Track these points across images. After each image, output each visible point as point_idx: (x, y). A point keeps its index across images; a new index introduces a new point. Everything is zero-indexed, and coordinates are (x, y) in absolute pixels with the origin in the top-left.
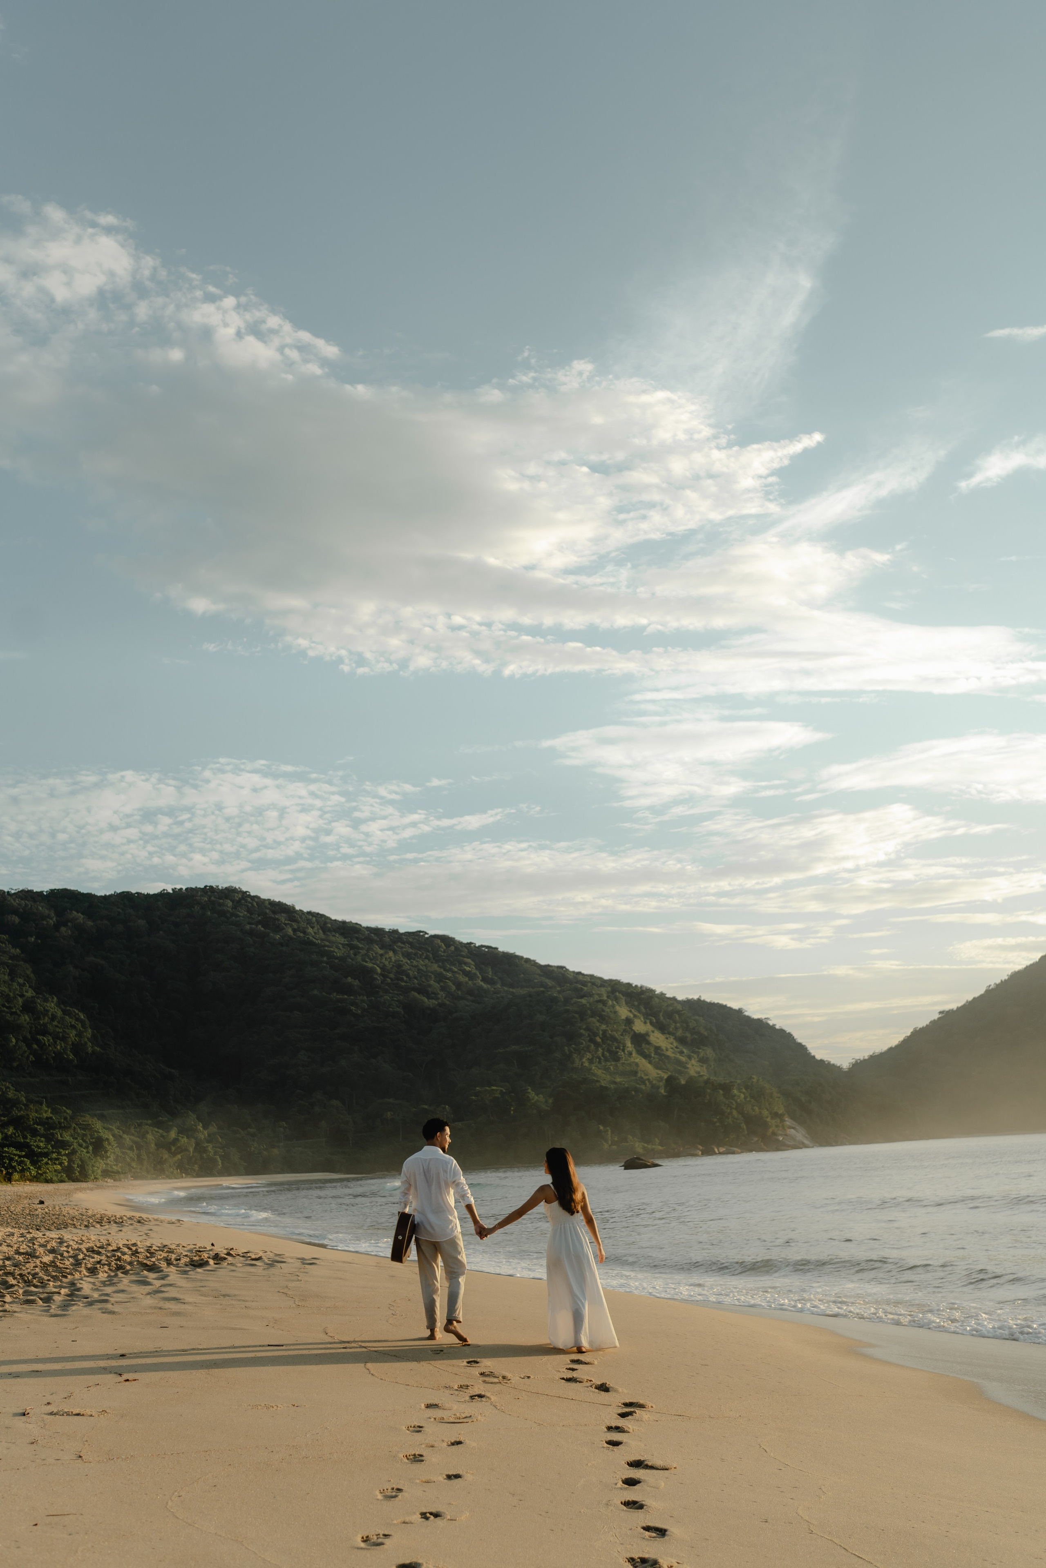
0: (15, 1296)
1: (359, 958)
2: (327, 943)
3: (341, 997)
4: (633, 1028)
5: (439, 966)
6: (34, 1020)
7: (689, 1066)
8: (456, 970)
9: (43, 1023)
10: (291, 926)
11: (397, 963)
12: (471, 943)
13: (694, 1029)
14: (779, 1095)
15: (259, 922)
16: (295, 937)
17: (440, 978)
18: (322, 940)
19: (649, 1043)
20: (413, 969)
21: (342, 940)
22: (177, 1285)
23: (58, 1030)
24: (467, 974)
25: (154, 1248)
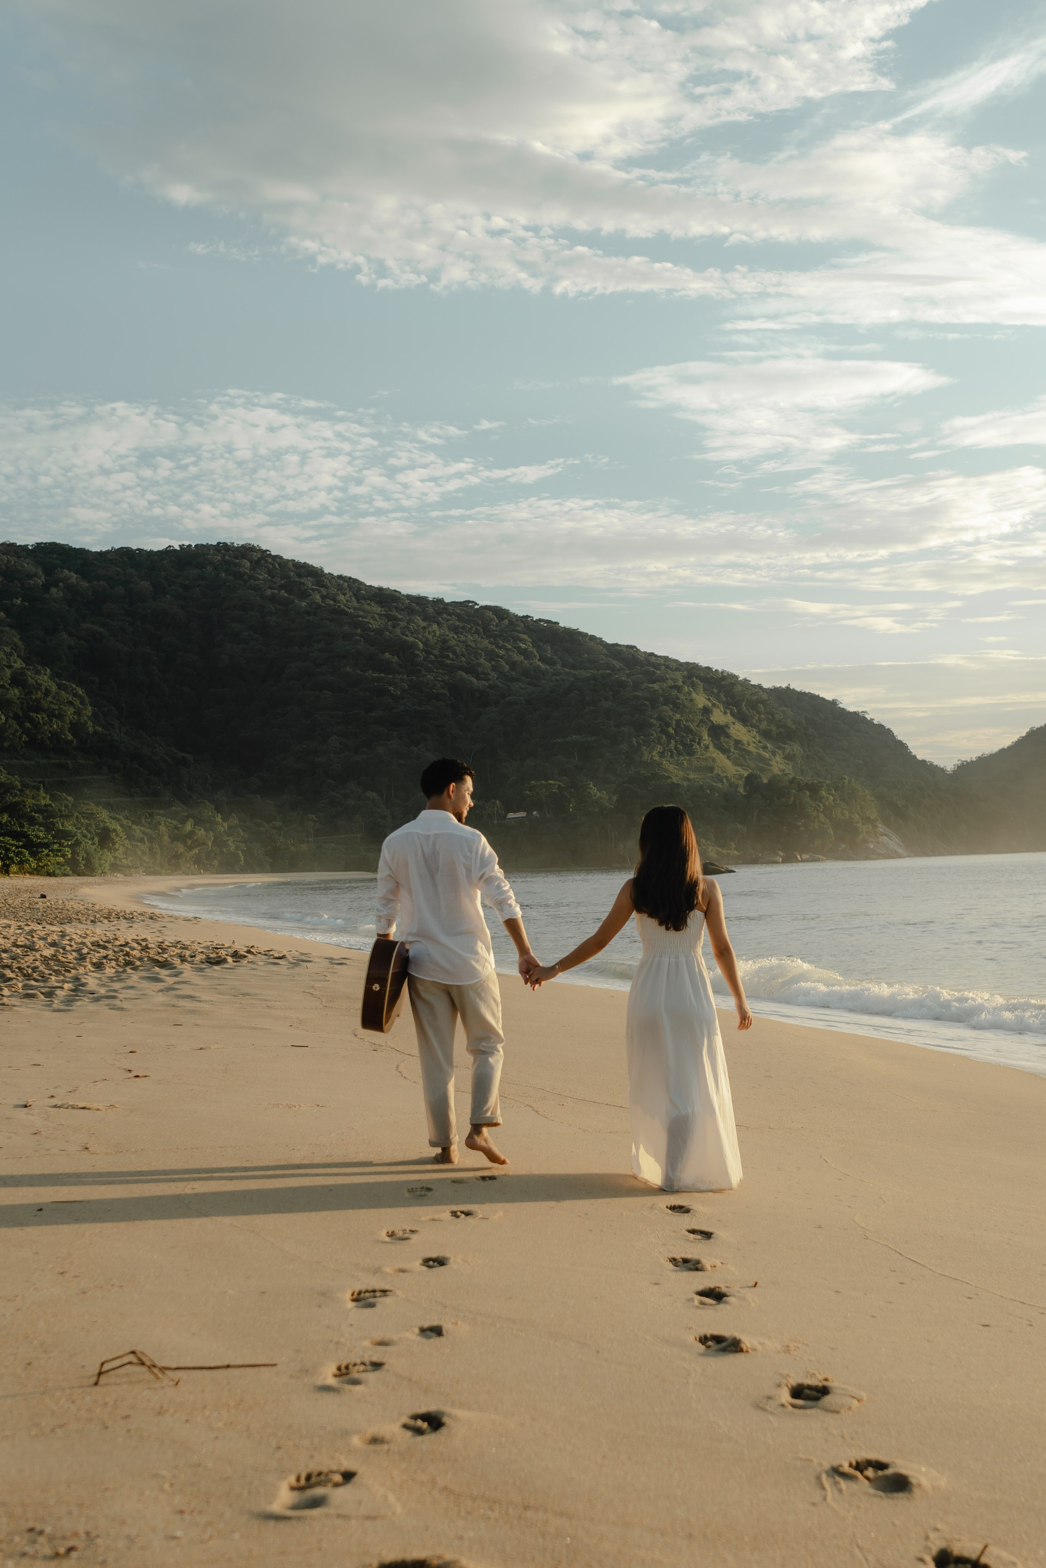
0: (13, 989)
1: (398, 631)
2: (361, 613)
3: (377, 675)
4: (712, 719)
5: (490, 643)
6: (26, 695)
7: (773, 763)
8: (511, 647)
9: (36, 698)
10: (319, 592)
11: (442, 637)
12: (527, 617)
13: (780, 721)
14: (873, 798)
15: (282, 587)
16: (323, 605)
17: (491, 656)
18: (355, 609)
19: (728, 736)
20: (461, 645)
21: (378, 609)
22: (192, 983)
23: (53, 706)
24: (522, 652)
25: (166, 943)
